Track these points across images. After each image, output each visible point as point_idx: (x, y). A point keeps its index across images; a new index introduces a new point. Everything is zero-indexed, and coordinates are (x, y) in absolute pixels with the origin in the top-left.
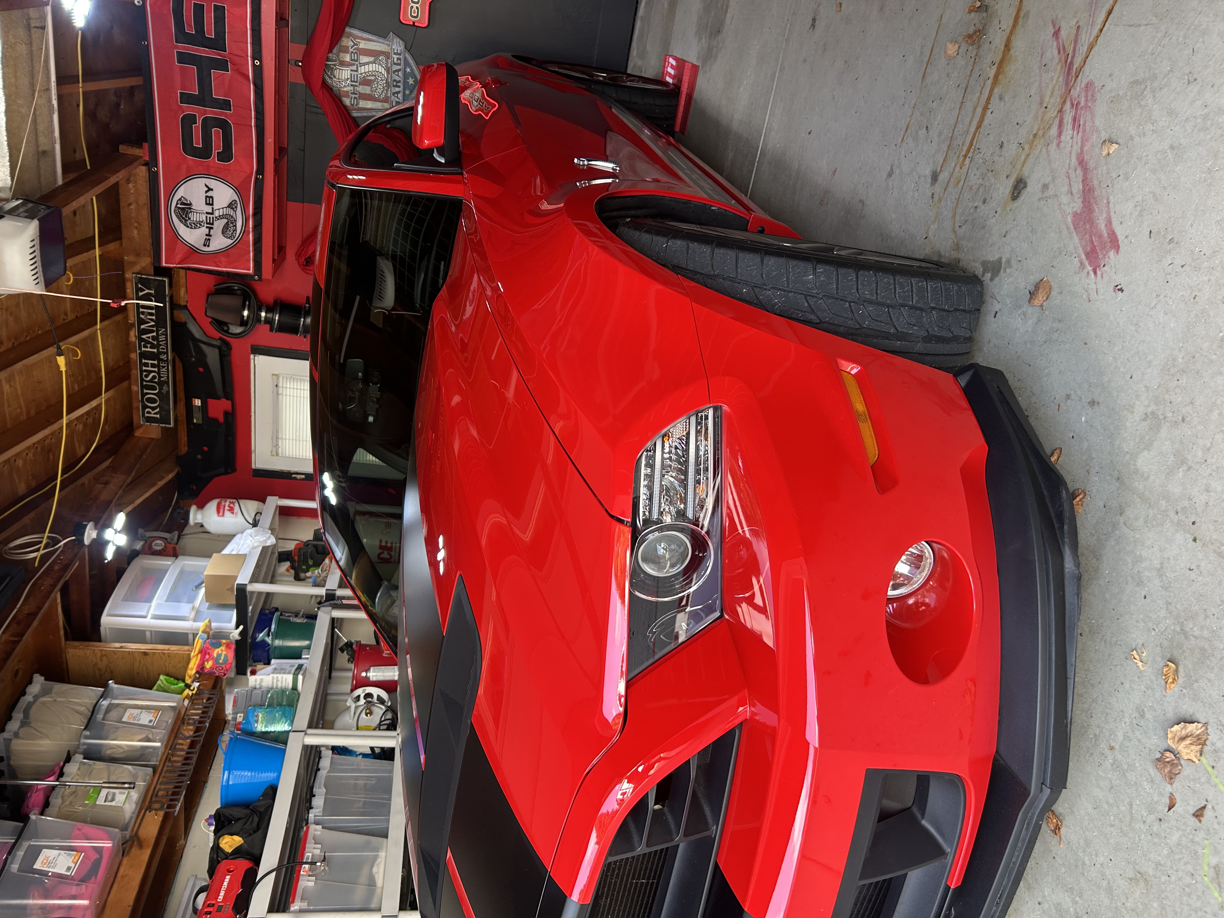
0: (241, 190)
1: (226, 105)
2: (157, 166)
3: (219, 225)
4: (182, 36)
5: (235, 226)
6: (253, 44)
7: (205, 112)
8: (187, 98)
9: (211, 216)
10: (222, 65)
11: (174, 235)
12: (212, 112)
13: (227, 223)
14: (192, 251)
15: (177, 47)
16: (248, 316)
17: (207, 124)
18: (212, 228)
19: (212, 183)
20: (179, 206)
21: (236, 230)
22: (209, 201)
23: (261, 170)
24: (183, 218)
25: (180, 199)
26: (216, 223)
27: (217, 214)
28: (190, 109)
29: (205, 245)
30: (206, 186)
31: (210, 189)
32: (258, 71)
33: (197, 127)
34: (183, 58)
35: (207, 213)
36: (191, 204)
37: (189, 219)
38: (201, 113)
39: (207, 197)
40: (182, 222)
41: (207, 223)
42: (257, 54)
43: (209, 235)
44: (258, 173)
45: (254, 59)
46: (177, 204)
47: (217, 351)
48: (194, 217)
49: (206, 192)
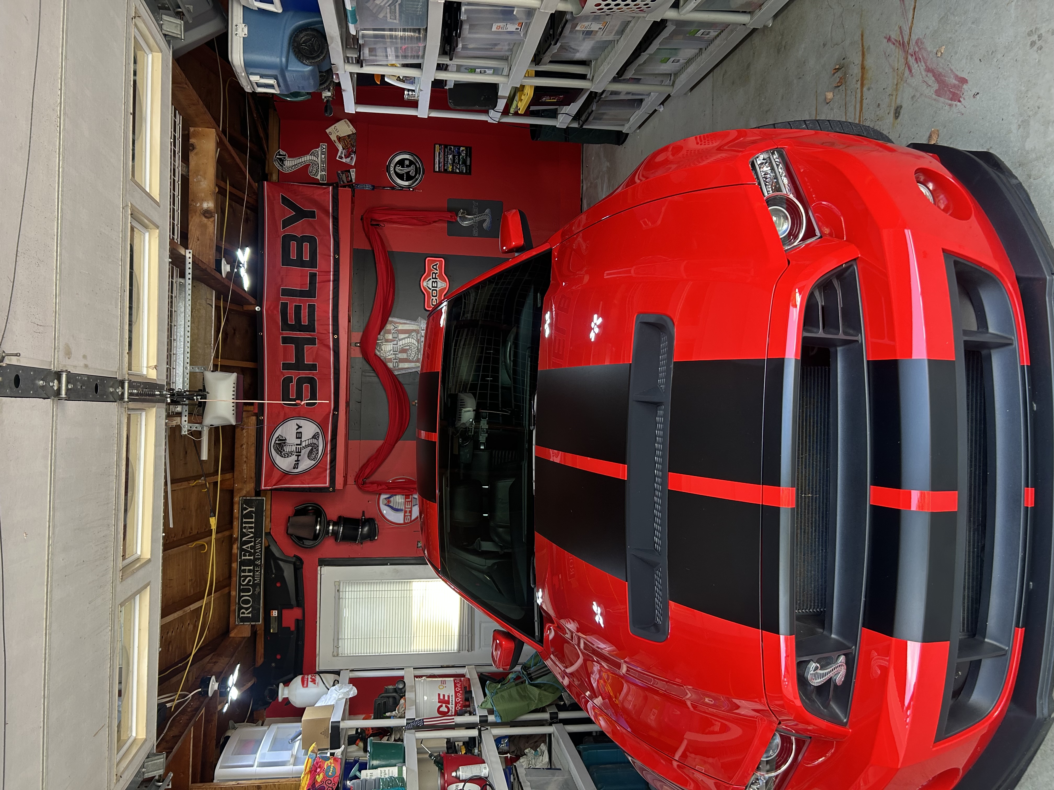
0: (322, 425)
1: (313, 367)
2: (263, 415)
3: (305, 452)
4: (286, 326)
5: (318, 450)
6: (333, 325)
7: (299, 374)
8: (287, 367)
9: (299, 446)
10: (312, 341)
11: (273, 465)
12: (304, 374)
13: (312, 449)
14: (285, 474)
15: (282, 334)
16: (320, 530)
17: (300, 382)
18: (300, 455)
19: (302, 422)
20: (277, 442)
21: (318, 453)
22: (299, 435)
23: (336, 408)
24: (280, 451)
25: (278, 437)
26: (303, 451)
27: (304, 444)
28: (288, 373)
29: (294, 468)
30: (297, 425)
31: (300, 427)
32: (336, 342)
33: (293, 386)
34: (285, 340)
35: (297, 445)
36: (285, 440)
37: (284, 450)
38: (295, 375)
39: (297, 433)
40: (278, 453)
41: (296, 452)
42: (336, 331)
43: (298, 460)
44: (334, 410)
45: (334, 334)
46: (276, 441)
47: (292, 566)
48: (287, 449)
49: (297, 429)
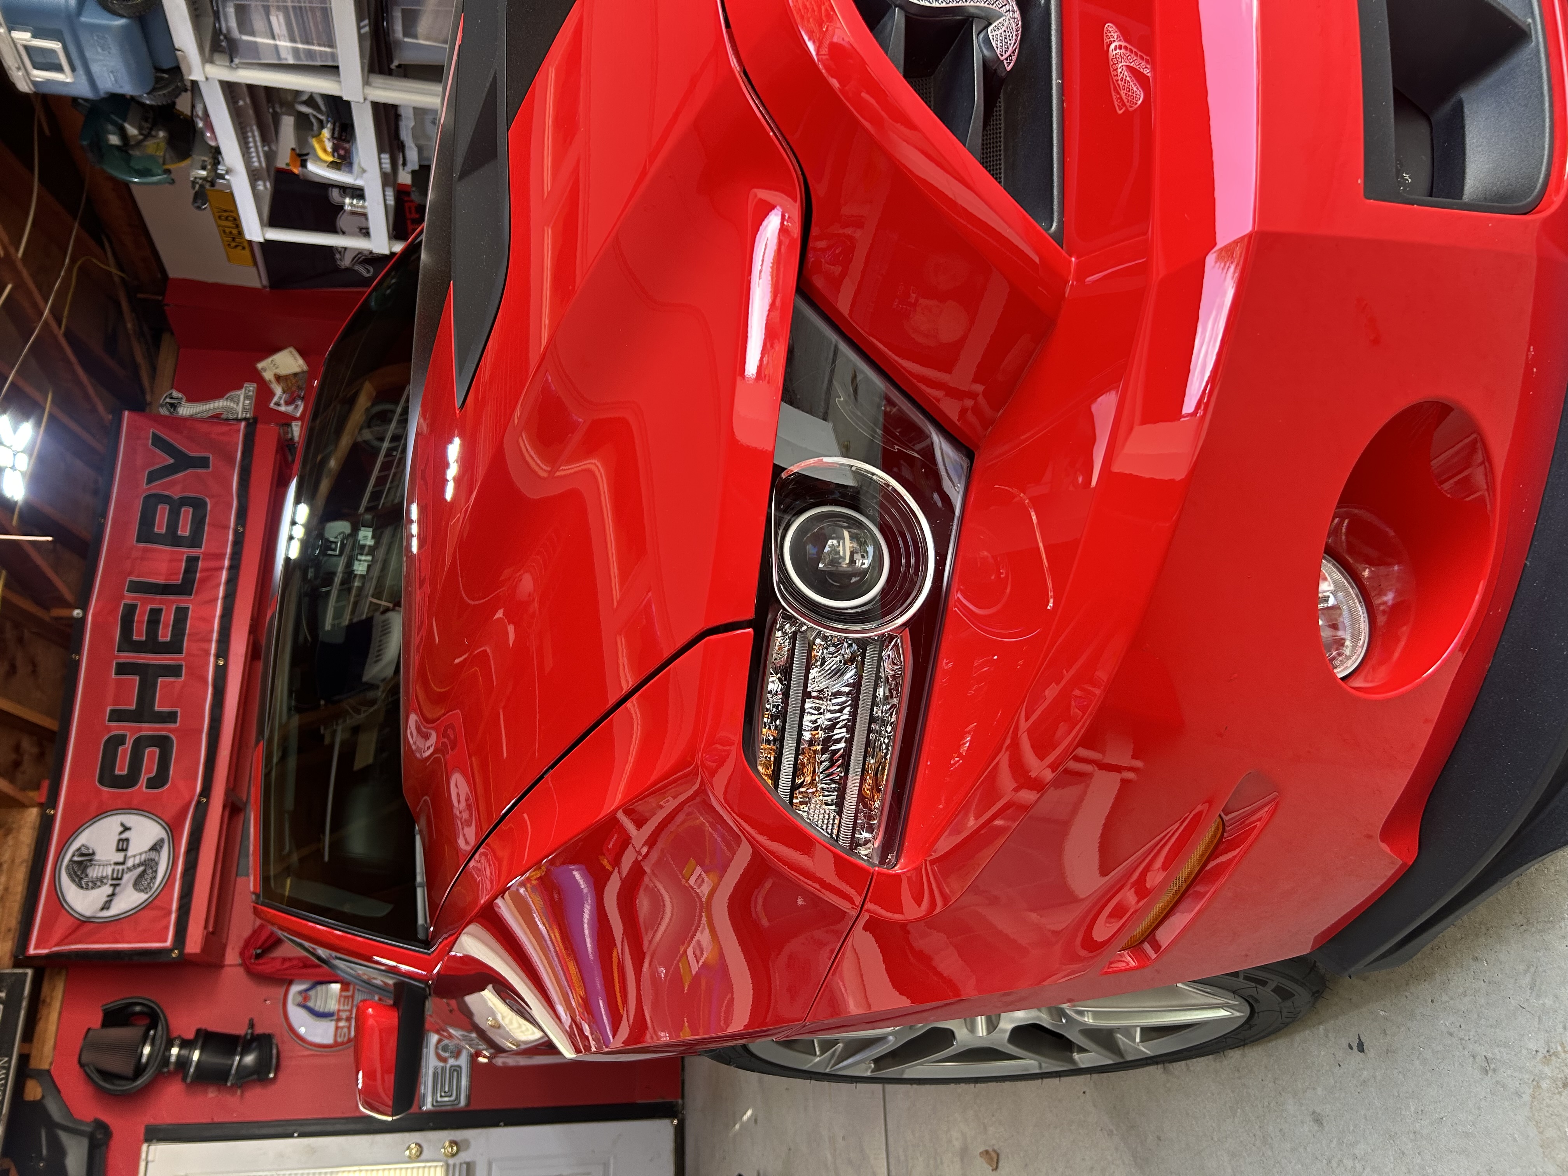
1: (171, 717)
2: (54, 806)
4: (128, 643)
5: (156, 872)
7: (141, 730)
8: (118, 716)
9: (120, 867)
10: (174, 671)
11: (57, 900)
13: (144, 871)
15: (118, 657)
16: (150, 1056)
17: (139, 745)
18: (118, 885)
19: (131, 820)
20: (76, 859)
21: (155, 878)
22: (122, 846)
23: (206, 791)
24: (77, 876)
25: (79, 849)
26: (126, 877)
27: (130, 863)
28: (120, 728)
29: (102, 909)
30: (122, 825)
31: (126, 829)
32: (221, 674)
33: (125, 751)
34: (122, 669)
35: (117, 864)
36: (93, 854)
37: (87, 876)
38: (132, 731)
39: (120, 840)
40: (73, 881)
41: (113, 879)
42: (223, 652)
43: (113, 895)
44: (201, 794)
45: (218, 656)
46: (73, 856)
48: (94, 872)
49: (121, 833)
